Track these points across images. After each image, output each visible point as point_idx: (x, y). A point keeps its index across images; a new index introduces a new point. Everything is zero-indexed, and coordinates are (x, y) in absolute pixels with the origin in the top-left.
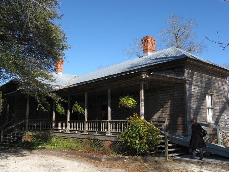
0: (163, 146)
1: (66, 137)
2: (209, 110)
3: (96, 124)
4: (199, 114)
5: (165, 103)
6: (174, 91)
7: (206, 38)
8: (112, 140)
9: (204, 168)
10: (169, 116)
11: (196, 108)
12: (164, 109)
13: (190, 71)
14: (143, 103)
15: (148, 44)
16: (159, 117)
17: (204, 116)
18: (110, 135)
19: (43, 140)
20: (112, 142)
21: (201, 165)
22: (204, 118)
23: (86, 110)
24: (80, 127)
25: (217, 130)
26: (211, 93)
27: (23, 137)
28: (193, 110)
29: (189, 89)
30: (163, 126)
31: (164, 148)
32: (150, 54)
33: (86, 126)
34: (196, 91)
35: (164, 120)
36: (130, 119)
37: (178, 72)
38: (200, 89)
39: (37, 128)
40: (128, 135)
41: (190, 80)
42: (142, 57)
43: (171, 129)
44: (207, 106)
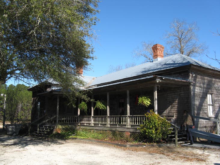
0: (173, 135)
1: (91, 129)
2: (210, 106)
3: (117, 119)
4: (202, 110)
5: (174, 101)
6: (181, 91)
7: (207, 56)
8: (131, 131)
9: (206, 151)
10: (177, 111)
11: (199, 105)
12: (173, 106)
13: (194, 75)
14: (156, 101)
15: (158, 51)
16: (169, 113)
17: (206, 111)
18: (129, 127)
19: (71, 132)
20: (131, 133)
21: (203, 149)
22: (205, 113)
23: (108, 107)
24: (103, 121)
25: (216, 123)
26: (211, 92)
27: (54, 129)
28: (197, 106)
29: (193, 90)
30: (172, 120)
31: (174, 137)
32: (159, 59)
33: (108, 120)
34: (199, 91)
35: (173, 115)
36: (147, 114)
37: (184, 76)
38: (202, 89)
39: (65, 122)
40: (147, 127)
41: (194, 82)
42: (153, 62)
43: (179, 122)
44: (208, 103)
